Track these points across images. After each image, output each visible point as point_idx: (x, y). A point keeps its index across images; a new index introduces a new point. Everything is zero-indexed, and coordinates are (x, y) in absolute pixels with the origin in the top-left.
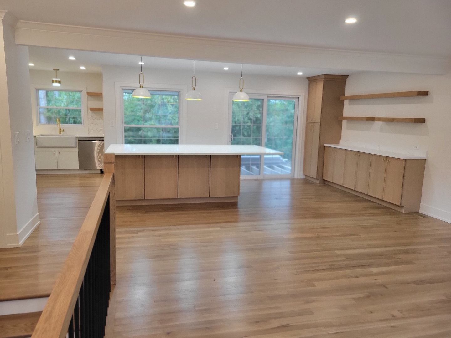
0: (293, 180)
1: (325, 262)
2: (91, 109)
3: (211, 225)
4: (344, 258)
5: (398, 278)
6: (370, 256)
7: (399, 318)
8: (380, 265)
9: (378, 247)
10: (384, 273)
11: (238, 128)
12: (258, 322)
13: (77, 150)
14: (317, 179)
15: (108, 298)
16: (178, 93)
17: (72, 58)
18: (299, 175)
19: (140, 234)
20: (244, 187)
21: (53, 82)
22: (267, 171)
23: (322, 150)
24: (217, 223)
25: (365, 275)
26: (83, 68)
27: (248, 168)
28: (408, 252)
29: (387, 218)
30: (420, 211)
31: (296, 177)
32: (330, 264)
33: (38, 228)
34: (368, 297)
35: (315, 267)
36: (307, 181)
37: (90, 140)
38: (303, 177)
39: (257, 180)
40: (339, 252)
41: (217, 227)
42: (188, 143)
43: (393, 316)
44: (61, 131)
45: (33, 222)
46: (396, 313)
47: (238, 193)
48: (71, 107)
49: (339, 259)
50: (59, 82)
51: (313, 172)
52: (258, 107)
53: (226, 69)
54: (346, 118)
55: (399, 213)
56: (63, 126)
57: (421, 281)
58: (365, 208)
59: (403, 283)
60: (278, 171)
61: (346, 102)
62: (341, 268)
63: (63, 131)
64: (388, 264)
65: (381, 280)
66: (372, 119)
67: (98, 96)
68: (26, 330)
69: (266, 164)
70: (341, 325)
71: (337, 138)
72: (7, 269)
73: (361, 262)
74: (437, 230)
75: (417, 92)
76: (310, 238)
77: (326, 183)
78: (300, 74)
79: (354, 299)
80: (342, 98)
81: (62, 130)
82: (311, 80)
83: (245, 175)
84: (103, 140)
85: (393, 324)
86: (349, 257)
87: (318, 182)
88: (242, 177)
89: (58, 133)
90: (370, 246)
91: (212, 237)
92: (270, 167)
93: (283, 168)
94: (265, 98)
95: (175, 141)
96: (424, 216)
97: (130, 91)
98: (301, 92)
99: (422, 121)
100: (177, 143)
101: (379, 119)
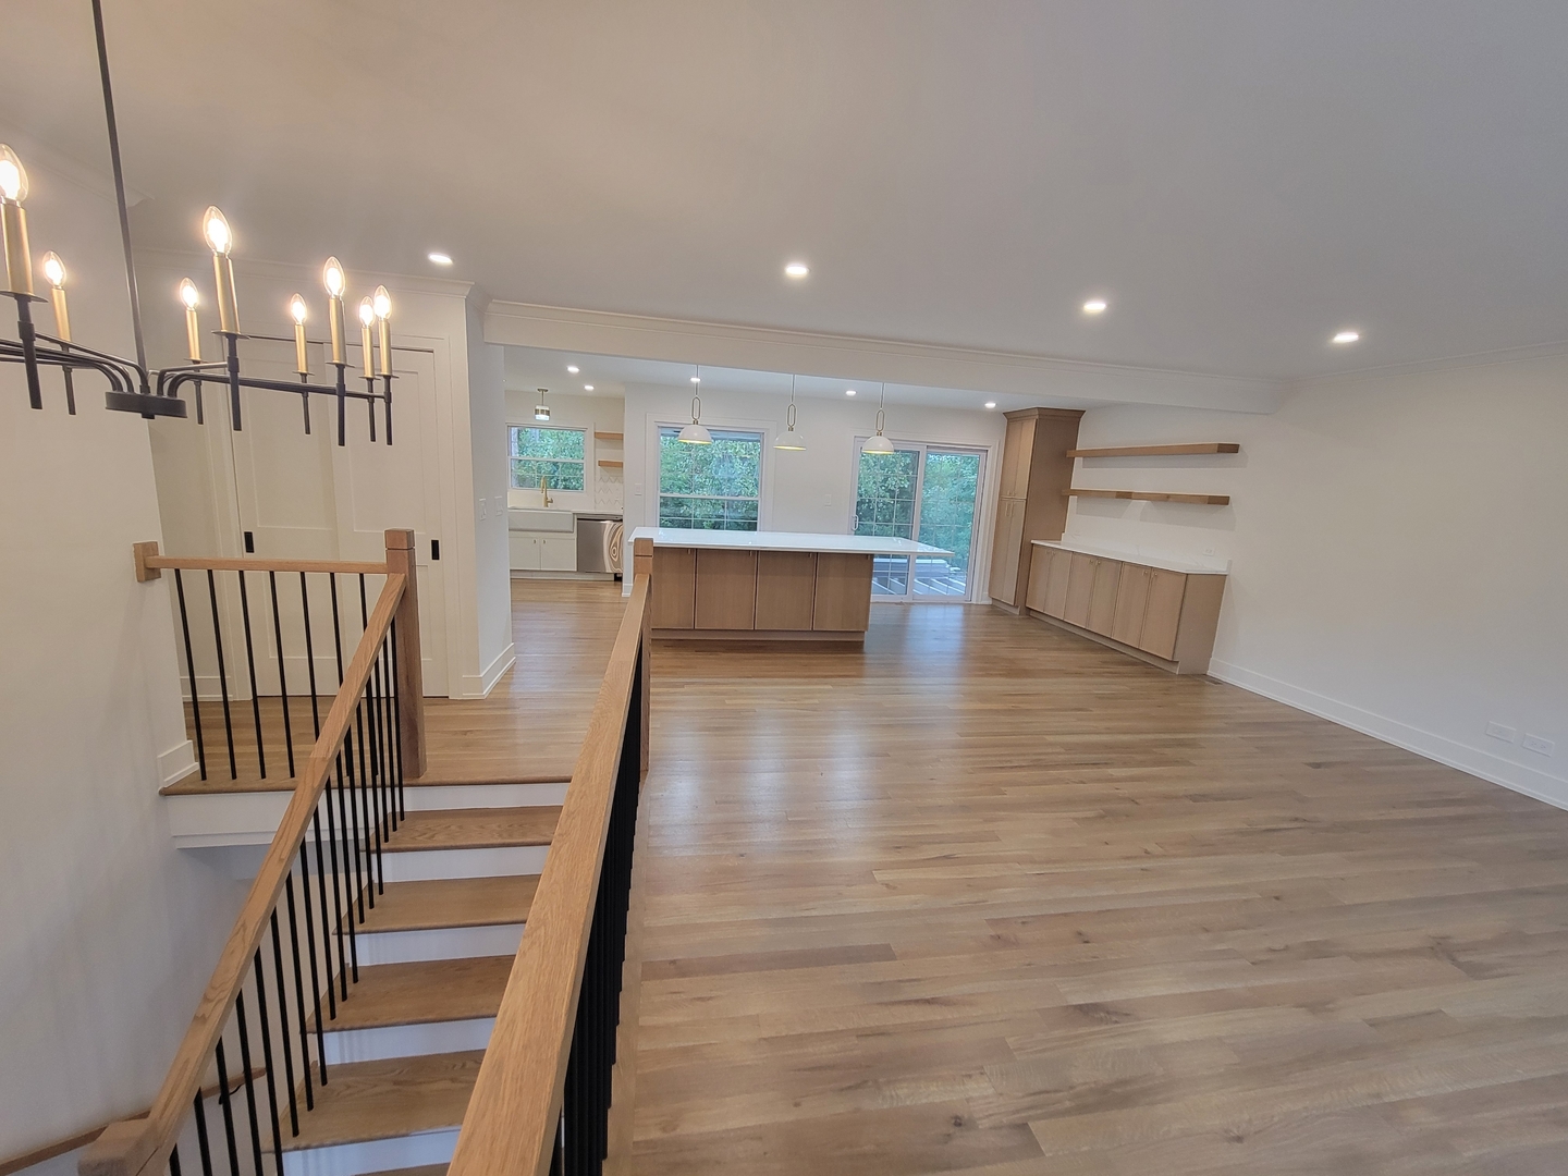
0: (968, 607)
1: (1023, 755)
2: (601, 464)
3: (815, 680)
4: (1063, 750)
5: (1162, 788)
6: (1109, 747)
7: (1158, 856)
8: (1125, 764)
9: (1125, 733)
10: (1132, 779)
11: (865, 507)
12: (899, 848)
13: (575, 536)
14: (1015, 606)
15: (637, 792)
16: (758, 438)
17: (573, 369)
18: (981, 597)
19: (686, 689)
20: (875, 616)
21: (537, 412)
22: (919, 588)
23: (1028, 552)
24: (826, 677)
25: (1098, 780)
26: (589, 388)
27: (884, 582)
28: (1181, 744)
29: (1144, 682)
30: (1209, 673)
31: (974, 602)
32: (1034, 757)
33: (511, 670)
34: (1102, 817)
35: (1007, 762)
36: (995, 609)
37: (598, 519)
38: (990, 602)
39: (901, 603)
40: (1050, 739)
41: (826, 684)
42: (774, 528)
43: (1146, 852)
44: (547, 502)
45: (505, 659)
46: (1152, 848)
47: (866, 627)
48: (561, 459)
49: (1050, 750)
50: (548, 413)
51: (1008, 594)
52: (906, 468)
53: (851, 393)
54: (1075, 492)
55: (1168, 674)
56: (551, 493)
57: (1204, 796)
58: (1105, 662)
59: (1167, 797)
60: (939, 589)
61: (1078, 461)
62: (1056, 766)
63: (552, 502)
64: (1141, 764)
65: (1126, 789)
66: (1127, 496)
67: (616, 439)
68: (500, 836)
69: (918, 574)
70: (1048, 861)
71: (1057, 531)
72: (465, 733)
73: (1093, 757)
74: (1241, 708)
75: (1216, 448)
76: (997, 712)
77: (1032, 614)
78: (991, 405)
79: (1075, 819)
80: (1070, 454)
81: (549, 499)
82: (1013, 418)
83: (879, 595)
84: (621, 520)
85: (1144, 866)
86: (1069, 748)
87: (1016, 612)
88: (874, 598)
89: (543, 507)
90: (1109, 731)
91: (816, 701)
92: (923, 581)
93: (950, 584)
94: (923, 450)
95: (752, 527)
96: (1217, 682)
97: (671, 432)
98: (993, 441)
99: (1224, 501)
100: (755, 530)
101: (1141, 496)
